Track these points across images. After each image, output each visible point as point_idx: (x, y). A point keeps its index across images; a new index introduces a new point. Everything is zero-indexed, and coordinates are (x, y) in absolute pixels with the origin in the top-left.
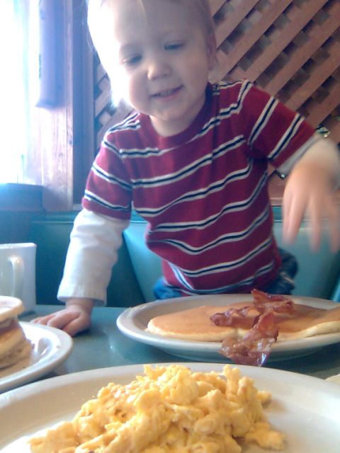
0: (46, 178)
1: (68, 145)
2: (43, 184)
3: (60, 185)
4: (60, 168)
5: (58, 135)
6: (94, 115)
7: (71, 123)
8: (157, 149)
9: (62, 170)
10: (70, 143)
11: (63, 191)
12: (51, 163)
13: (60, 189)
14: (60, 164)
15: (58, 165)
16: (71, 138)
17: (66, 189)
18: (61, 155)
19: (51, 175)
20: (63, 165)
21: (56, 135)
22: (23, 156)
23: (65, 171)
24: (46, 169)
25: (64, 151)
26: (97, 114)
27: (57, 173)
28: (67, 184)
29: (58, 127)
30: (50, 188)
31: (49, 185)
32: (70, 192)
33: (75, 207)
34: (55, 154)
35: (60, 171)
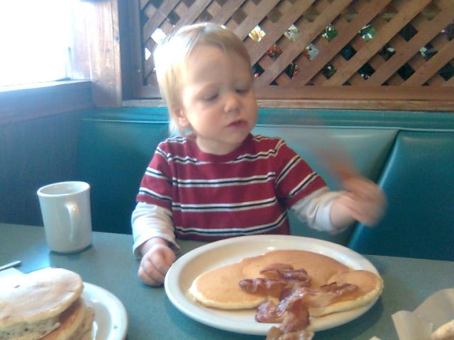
0: (95, 74)
1: (115, 41)
2: (91, 78)
3: (109, 81)
4: (108, 64)
5: (104, 31)
6: (140, 7)
7: (116, 19)
8: (195, 160)
9: (109, 66)
10: (117, 40)
11: (111, 87)
12: (98, 58)
13: (108, 85)
14: (108, 60)
15: (105, 61)
16: (117, 34)
17: (115, 86)
18: (108, 50)
19: (99, 72)
20: (110, 61)
21: (102, 31)
22: (69, 49)
23: (113, 67)
24: (94, 66)
25: (110, 47)
26: (142, 7)
27: (105, 69)
28: (114, 80)
29: (103, 22)
30: (98, 83)
31: (97, 81)
32: (118, 88)
33: (125, 104)
34: (102, 50)
35: (108, 67)
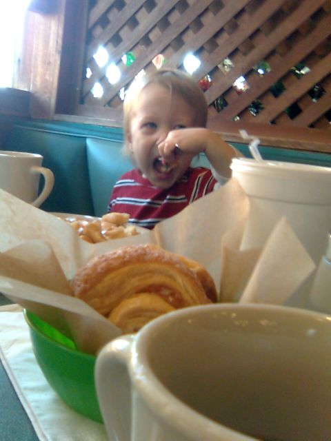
0: (34, 85)
1: (57, 54)
2: (31, 90)
3: (46, 93)
4: (47, 77)
5: (48, 44)
6: (88, 27)
7: (61, 33)
9: (48, 79)
11: (47, 99)
12: (40, 70)
13: (44, 97)
14: (48, 72)
15: (46, 74)
16: (60, 48)
17: (50, 98)
18: (49, 63)
19: (39, 82)
20: (50, 74)
22: (19, 60)
23: (51, 80)
24: (35, 77)
25: (52, 60)
26: (91, 24)
27: (44, 81)
28: (51, 93)
29: (49, 35)
30: (37, 95)
31: (36, 92)
32: (53, 101)
33: (57, 117)
34: (44, 62)
35: (46, 80)
